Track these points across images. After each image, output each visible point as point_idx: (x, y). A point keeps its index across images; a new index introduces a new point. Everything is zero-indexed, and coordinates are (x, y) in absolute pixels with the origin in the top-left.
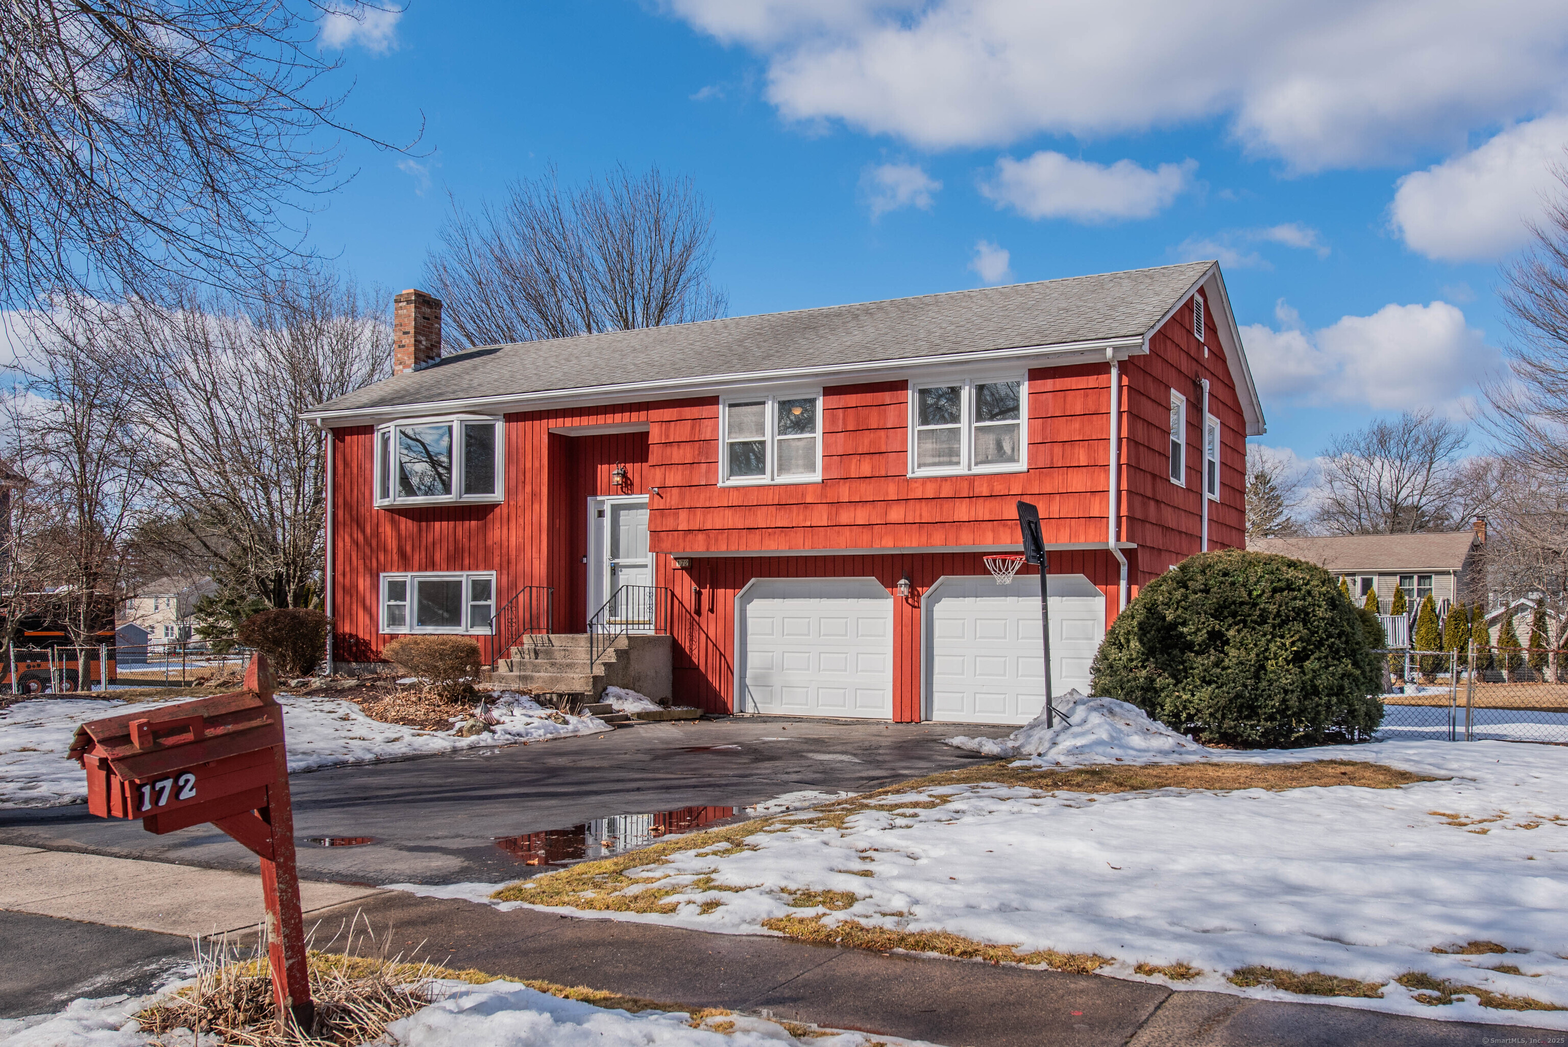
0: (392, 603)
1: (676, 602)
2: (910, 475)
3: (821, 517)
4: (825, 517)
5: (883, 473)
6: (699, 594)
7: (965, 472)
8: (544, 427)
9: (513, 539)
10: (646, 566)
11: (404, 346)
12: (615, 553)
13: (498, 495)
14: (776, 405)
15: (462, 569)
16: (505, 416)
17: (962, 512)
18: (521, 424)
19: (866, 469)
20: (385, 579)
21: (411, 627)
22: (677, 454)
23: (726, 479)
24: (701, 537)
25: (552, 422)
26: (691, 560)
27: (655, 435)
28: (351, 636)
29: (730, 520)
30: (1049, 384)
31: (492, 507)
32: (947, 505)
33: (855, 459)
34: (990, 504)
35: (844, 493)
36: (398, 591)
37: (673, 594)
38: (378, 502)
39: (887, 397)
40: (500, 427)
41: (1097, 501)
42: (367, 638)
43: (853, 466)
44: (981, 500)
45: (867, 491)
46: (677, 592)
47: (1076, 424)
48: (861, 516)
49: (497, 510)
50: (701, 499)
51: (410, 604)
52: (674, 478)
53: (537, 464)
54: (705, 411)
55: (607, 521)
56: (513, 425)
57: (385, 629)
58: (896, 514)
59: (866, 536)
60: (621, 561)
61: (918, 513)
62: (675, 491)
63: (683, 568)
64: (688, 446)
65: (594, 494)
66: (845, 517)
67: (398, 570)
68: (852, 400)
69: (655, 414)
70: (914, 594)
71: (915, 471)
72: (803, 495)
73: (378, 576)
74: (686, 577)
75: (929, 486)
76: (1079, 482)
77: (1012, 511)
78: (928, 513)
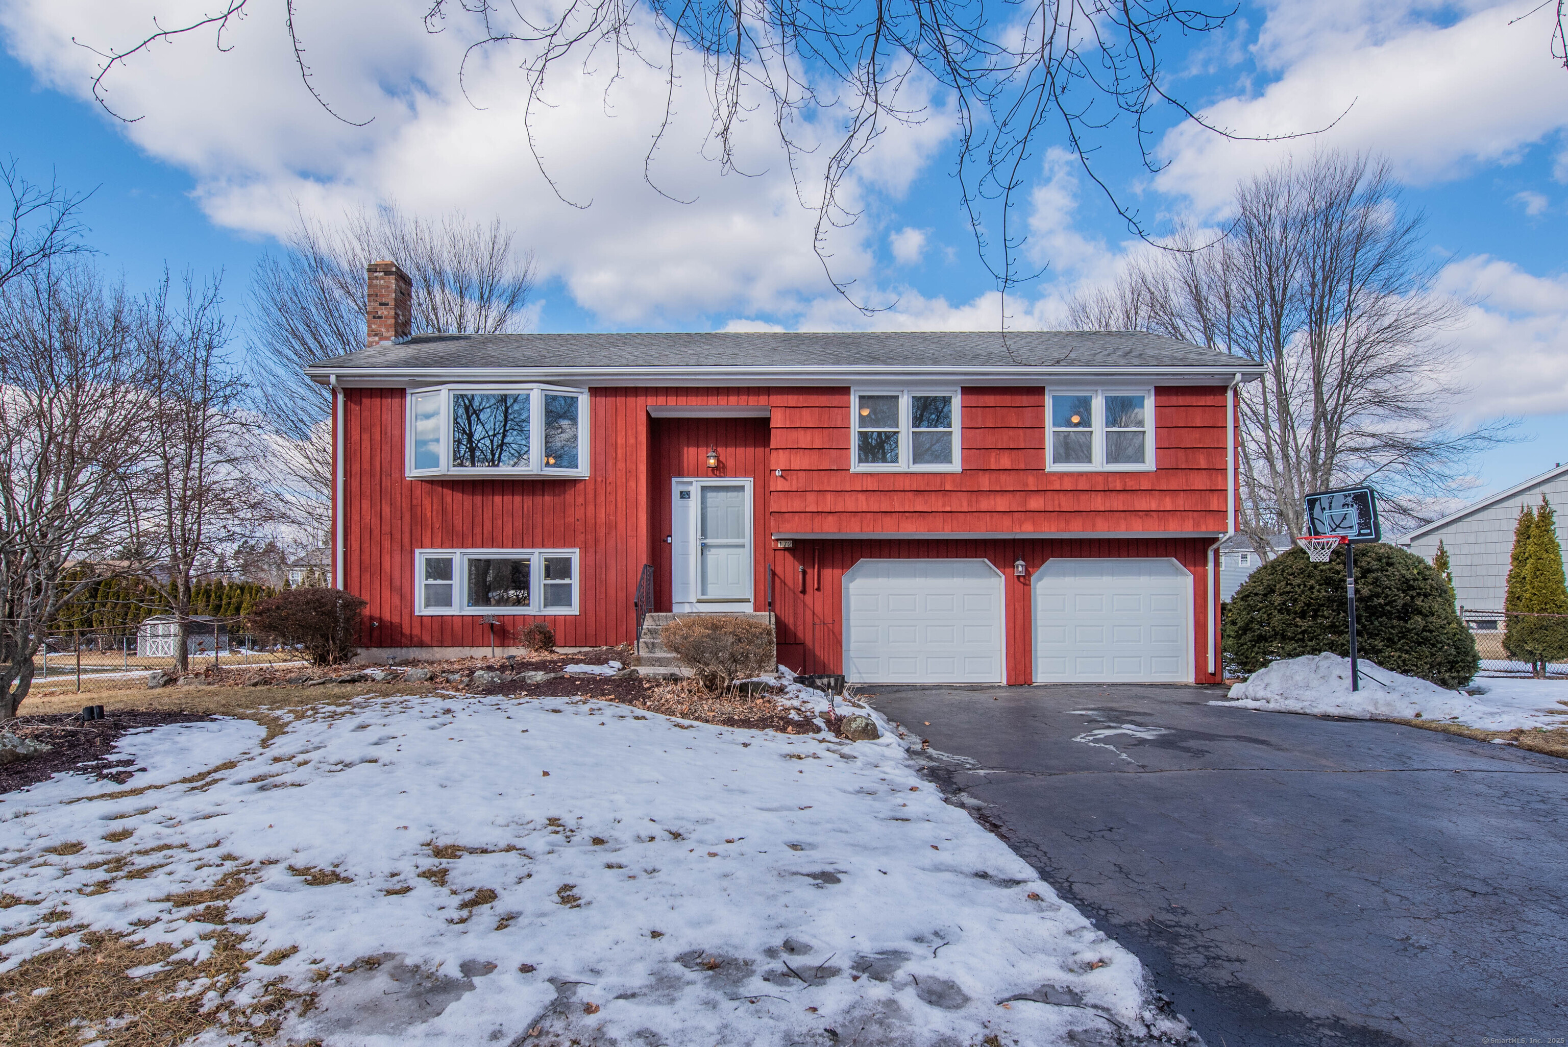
0: (431, 581)
1: (777, 581)
2: (1047, 470)
3: (961, 503)
4: (965, 504)
5: (1022, 466)
6: (804, 573)
7: (1099, 469)
8: (640, 407)
9: (602, 516)
10: (743, 546)
11: (380, 317)
12: (704, 533)
13: (583, 470)
14: (910, 400)
15: (533, 547)
16: (590, 389)
17: (1098, 503)
18: (611, 400)
19: (1006, 461)
20: (421, 556)
21: (461, 609)
22: (804, 439)
23: (856, 467)
24: (830, 518)
25: (651, 400)
26: (795, 541)
27: (777, 420)
28: (372, 618)
29: (862, 503)
30: (1175, 400)
31: (574, 482)
32: (1084, 497)
33: (994, 454)
34: (1122, 496)
35: (985, 482)
36: (440, 569)
37: (774, 574)
38: (412, 472)
39: (1025, 400)
40: (584, 402)
41: (1216, 497)
42: (396, 620)
43: (993, 460)
44: (1114, 493)
45: (1008, 482)
46: (779, 570)
47: (1196, 434)
48: (1001, 503)
49: (580, 486)
50: (834, 483)
51: (460, 582)
52: (799, 461)
53: (632, 441)
54: (835, 400)
55: (694, 504)
56: (601, 400)
57: (421, 609)
58: (1035, 503)
59: (1007, 521)
60: (708, 541)
61: (1056, 502)
62: (801, 474)
63: (785, 549)
64: (817, 431)
65: (680, 475)
66: (985, 504)
67: (442, 546)
68: (990, 400)
69: (776, 400)
71: (1051, 467)
72: (942, 483)
73: (412, 553)
74: (789, 558)
75: (1066, 479)
76: (1200, 482)
77: (1142, 504)
78: (1067, 504)
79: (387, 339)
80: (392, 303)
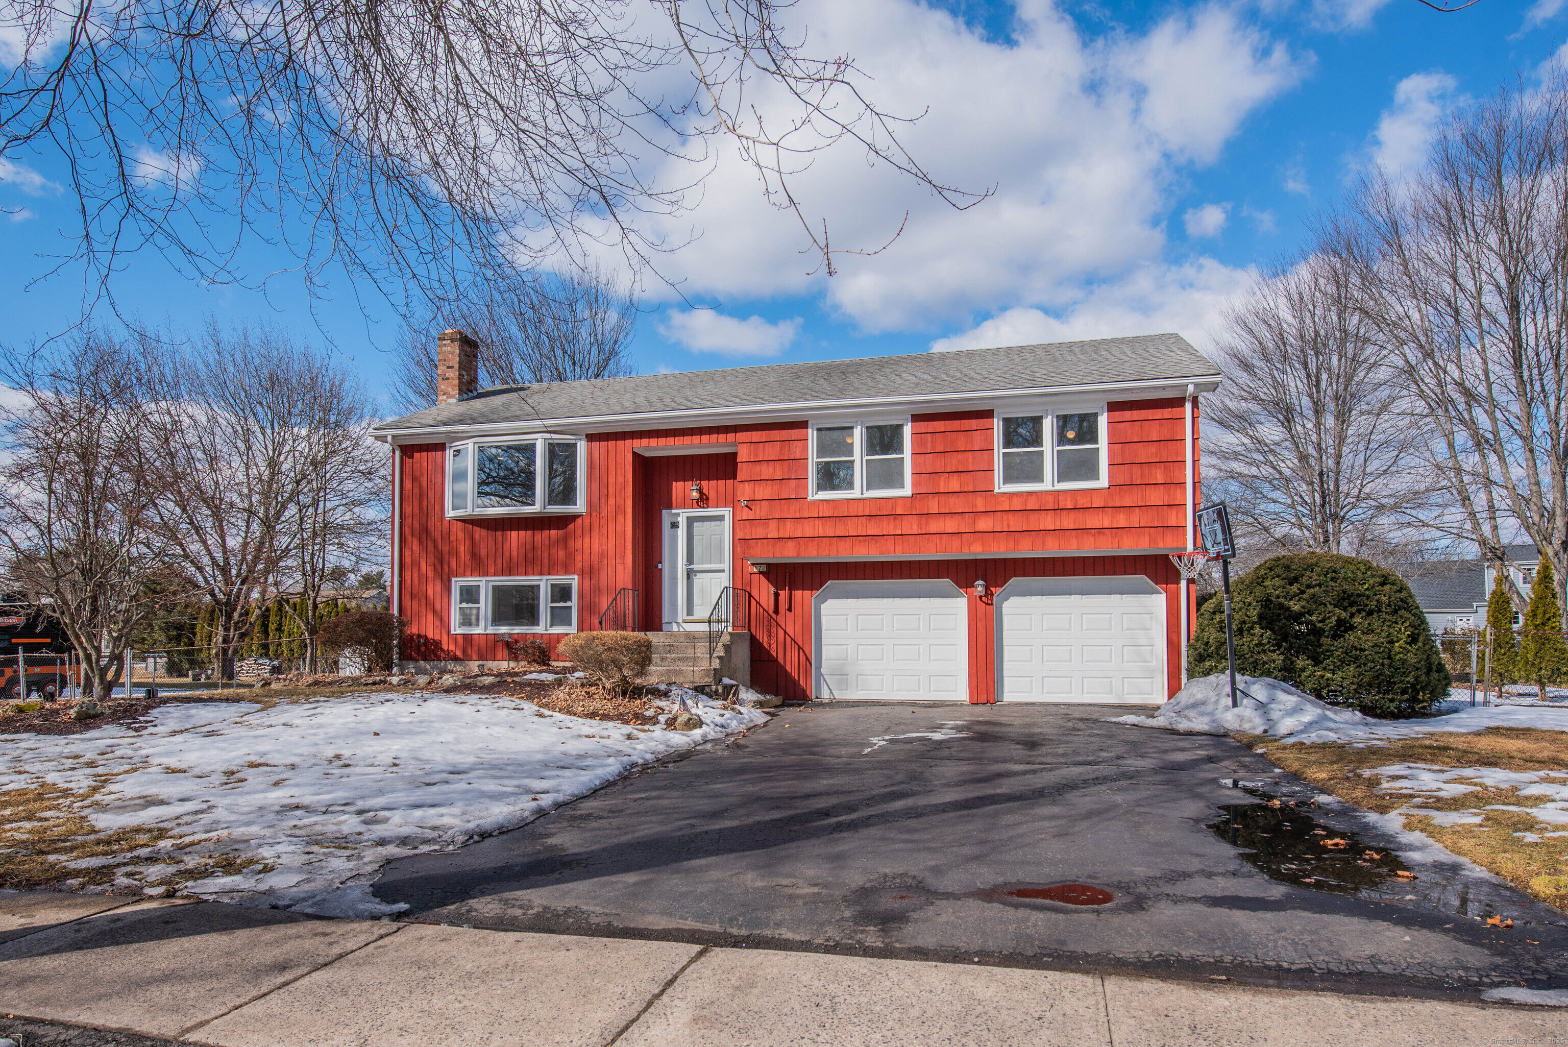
0: (464, 605)
1: (753, 603)
2: (996, 490)
3: (911, 526)
4: (915, 527)
5: (971, 489)
6: (777, 595)
7: (1050, 488)
8: (627, 447)
9: (596, 546)
10: (723, 571)
11: (448, 379)
12: (690, 560)
13: (580, 506)
14: (864, 430)
15: (541, 574)
16: (587, 436)
17: (1048, 522)
18: (603, 444)
19: (955, 484)
20: (457, 583)
21: (486, 629)
22: (766, 471)
23: (815, 495)
24: (790, 544)
25: (636, 442)
26: (769, 565)
27: (744, 454)
28: (419, 636)
29: (819, 528)
30: (1128, 415)
31: (574, 518)
32: (1033, 516)
33: (943, 477)
34: (1072, 515)
35: (934, 506)
36: (470, 595)
37: (750, 596)
38: (450, 514)
39: (974, 424)
40: (582, 447)
41: (1174, 513)
42: (437, 637)
43: (942, 483)
44: (1065, 512)
45: (957, 504)
46: (755, 593)
47: (1153, 448)
48: (951, 525)
49: (579, 521)
50: (792, 511)
51: (485, 605)
52: (763, 492)
53: (620, 479)
54: (795, 433)
55: (682, 532)
56: (596, 445)
57: (457, 629)
58: (984, 524)
59: (956, 542)
60: (695, 567)
61: (1005, 523)
62: (765, 504)
63: (760, 573)
64: (778, 464)
65: (670, 507)
66: (934, 526)
67: (471, 576)
68: (939, 425)
69: (742, 436)
70: (988, 594)
71: (1001, 487)
72: (893, 508)
73: (449, 581)
74: (763, 579)
75: (1015, 500)
76: (1156, 497)
77: (1094, 521)
78: (1015, 523)
79: (453, 397)
80: (457, 366)
